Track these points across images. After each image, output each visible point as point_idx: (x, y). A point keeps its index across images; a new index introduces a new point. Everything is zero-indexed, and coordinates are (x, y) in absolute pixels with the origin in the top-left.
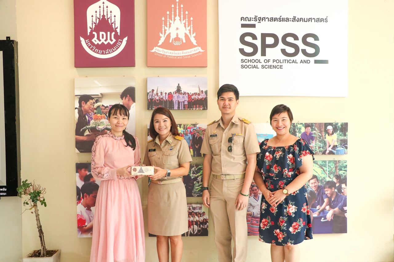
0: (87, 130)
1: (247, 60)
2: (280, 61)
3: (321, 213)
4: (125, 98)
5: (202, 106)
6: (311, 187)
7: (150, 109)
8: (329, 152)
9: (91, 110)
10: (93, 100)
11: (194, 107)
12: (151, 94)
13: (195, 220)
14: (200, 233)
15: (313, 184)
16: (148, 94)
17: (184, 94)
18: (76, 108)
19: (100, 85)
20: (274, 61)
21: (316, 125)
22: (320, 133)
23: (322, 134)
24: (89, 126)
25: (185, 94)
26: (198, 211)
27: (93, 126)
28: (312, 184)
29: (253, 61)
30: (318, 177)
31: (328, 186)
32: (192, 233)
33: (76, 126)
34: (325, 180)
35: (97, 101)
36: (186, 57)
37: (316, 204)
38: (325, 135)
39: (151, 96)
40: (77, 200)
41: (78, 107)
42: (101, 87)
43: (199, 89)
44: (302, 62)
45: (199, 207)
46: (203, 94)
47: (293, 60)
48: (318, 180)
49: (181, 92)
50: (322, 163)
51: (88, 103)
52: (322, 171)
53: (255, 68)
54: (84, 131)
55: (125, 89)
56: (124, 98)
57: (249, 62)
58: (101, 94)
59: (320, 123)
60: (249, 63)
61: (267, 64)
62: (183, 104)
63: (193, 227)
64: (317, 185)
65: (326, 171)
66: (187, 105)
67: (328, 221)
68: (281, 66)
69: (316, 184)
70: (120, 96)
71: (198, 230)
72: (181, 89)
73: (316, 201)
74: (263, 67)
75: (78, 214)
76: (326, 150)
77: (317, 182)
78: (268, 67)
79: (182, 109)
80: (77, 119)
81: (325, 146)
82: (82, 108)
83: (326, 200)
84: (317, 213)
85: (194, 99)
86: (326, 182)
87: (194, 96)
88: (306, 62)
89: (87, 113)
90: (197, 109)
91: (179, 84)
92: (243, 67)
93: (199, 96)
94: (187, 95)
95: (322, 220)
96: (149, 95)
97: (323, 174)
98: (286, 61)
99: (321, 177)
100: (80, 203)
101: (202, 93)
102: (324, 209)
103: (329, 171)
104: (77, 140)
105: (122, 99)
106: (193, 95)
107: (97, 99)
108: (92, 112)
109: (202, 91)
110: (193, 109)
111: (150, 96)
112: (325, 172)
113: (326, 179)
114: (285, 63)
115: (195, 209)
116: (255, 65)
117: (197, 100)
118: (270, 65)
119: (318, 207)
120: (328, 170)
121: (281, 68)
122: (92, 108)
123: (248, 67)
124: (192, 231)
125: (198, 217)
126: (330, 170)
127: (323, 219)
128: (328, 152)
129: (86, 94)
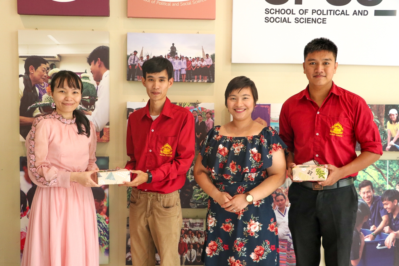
0: (38, 109)
1: (274, 10)
2: (322, 12)
3: (377, 236)
4: (95, 63)
5: (206, 77)
6: (363, 199)
7: (131, 79)
8: (391, 148)
9: (44, 79)
10: (47, 64)
11: (194, 78)
12: (133, 58)
13: (193, 242)
14: (199, 261)
15: (366, 193)
16: (128, 57)
17: (180, 59)
18: (20, 76)
19: (57, 42)
20: (314, 11)
21: (373, 108)
22: (378, 119)
23: (382, 121)
24: (41, 103)
25: (183, 59)
26: (197, 230)
27: (46, 103)
28: (364, 193)
29: (283, 12)
30: (373, 183)
31: (388, 197)
32: (189, 260)
33: (20, 102)
34: (383, 188)
35: (52, 67)
36: (185, 4)
37: (370, 223)
38: (386, 123)
39: (133, 61)
40: (21, 211)
41: (24, 74)
42: (58, 45)
43: (203, 51)
44: (356, 14)
45: (199, 223)
46: (209, 60)
47: (343, 11)
48: (372, 188)
49: (176, 56)
50: (380, 163)
51: (39, 69)
52: (379, 175)
53: (285, 22)
54: (33, 109)
55: (95, 50)
56: (93, 63)
57: (277, 13)
58: (58, 55)
59: (379, 105)
60: (277, 15)
61: (304, 16)
62: (179, 73)
63: (191, 251)
64: (371, 196)
65: (385, 175)
66: (185, 76)
67: (387, 248)
68: (324, 20)
69: (369, 194)
70: (86, 60)
71: (197, 257)
72: (177, 52)
73: (370, 219)
74: (297, 21)
75: (21, 231)
76: (386, 145)
77: (372, 192)
78: (304, 20)
79: (177, 81)
80: (21, 93)
81: (386, 139)
82: (30, 76)
83: (384, 218)
84: (371, 236)
85: (195, 66)
86: (385, 191)
87: (195, 62)
88: (362, 13)
89: (37, 83)
90: (200, 81)
91: (173, 44)
92: (267, 20)
93: (203, 62)
94: (185, 61)
95: (378, 247)
96: (129, 59)
97: (381, 180)
98: (332, 12)
99: (377, 184)
100: (25, 215)
101: (208, 58)
102: (382, 230)
103: (389, 176)
104: (22, 123)
105: (90, 65)
106: (193, 60)
107: (53, 62)
108: (45, 83)
109: (207, 55)
110: (193, 82)
111: (131, 61)
112: (383, 176)
113: (385, 188)
114: (330, 14)
115: (194, 226)
116: (285, 18)
117: (200, 67)
118: (308, 18)
119: (372, 228)
120: (388, 174)
121: (323, 23)
122: (45, 76)
123: (275, 20)
124: (188, 258)
125: (198, 237)
126: (392, 174)
127: (379, 245)
128: (389, 147)
129: (36, 55)
